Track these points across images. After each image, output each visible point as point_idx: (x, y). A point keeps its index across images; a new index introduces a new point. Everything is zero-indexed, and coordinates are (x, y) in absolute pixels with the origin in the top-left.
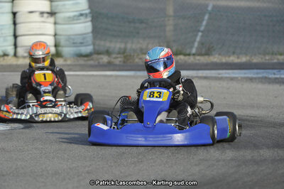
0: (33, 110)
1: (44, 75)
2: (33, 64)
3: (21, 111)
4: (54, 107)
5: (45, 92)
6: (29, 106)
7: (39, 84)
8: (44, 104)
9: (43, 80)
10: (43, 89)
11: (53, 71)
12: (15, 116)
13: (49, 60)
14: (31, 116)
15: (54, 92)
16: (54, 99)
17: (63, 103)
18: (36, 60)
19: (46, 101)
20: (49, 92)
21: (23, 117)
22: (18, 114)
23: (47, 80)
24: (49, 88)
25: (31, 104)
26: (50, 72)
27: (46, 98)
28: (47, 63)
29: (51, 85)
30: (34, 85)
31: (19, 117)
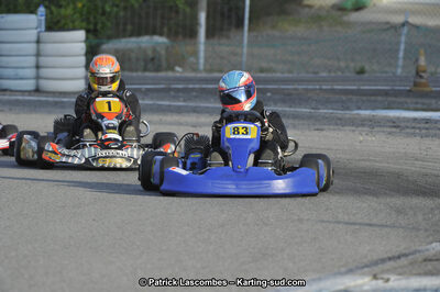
0: (90, 152)
1: (109, 103)
2: (96, 87)
3: (73, 153)
4: (120, 148)
5: (108, 128)
6: (85, 146)
7: (101, 116)
8: (106, 143)
9: (107, 110)
10: (105, 122)
12: (64, 159)
13: (118, 82)
14: (87, 160)
16: (120, 138)
17: (134, 144)
18: (100, 81)
19: (110, 139)
20: (114, 128)
21: (76, 161)
22: (69, 156)
23: (113, 110)
24: (116, 122)
25: (88, 144)
26: (117, 100)
27: (109, 136)
28: (115, 86)
29: (117, 118)
30: (94, 117)
31: (70, 160)
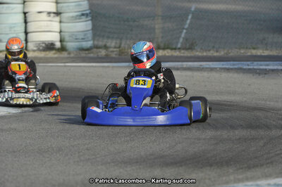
0: (8, 94)
1: (19, 65)
2: (10, 57)
4: (26, 92)
5: (19, 80)
6: (5, 91)
7: (15, 73)
8: (18, 89)
9: (18, 69)
10: (17, 77)
11: (27, 63)
13: (23, 54)
14: (7, 99)
15: (27, 80)
16: (26, 86)
17: (34, 90)
18: (12, 54)
19: (20, 87)
20: (23, 80)
23: (22, 70)
24: (23, 77)
25: (7, 90)
26: (24, 63)
27: (20, 85)
28: (21, 56)
29: (24, 74)
30: (10, 73)
